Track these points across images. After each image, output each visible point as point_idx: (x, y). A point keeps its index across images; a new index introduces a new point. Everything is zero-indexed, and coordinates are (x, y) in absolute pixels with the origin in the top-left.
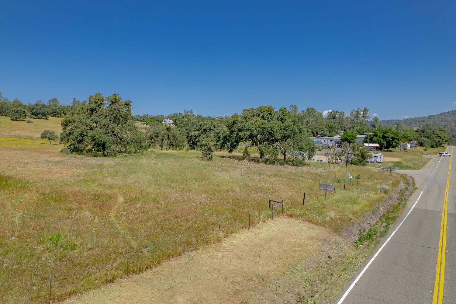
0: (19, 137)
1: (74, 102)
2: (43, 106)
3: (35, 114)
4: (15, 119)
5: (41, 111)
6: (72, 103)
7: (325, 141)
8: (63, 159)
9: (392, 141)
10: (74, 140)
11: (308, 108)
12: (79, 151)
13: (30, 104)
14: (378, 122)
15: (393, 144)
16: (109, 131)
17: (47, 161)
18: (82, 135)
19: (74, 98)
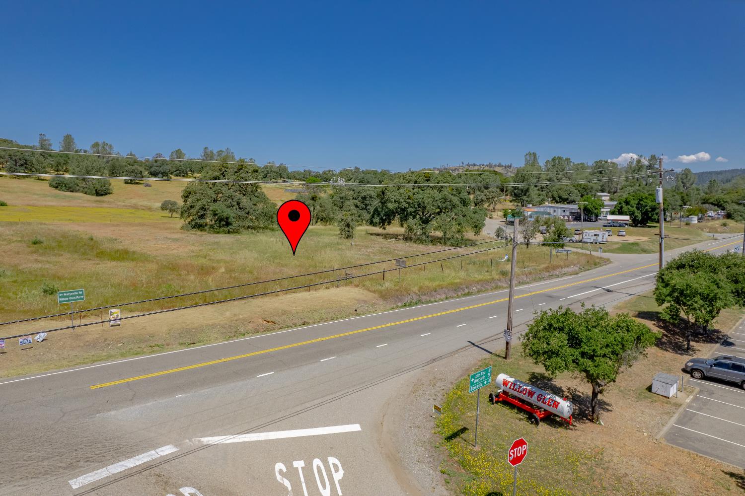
0: (135, 207)
1: (205, 152)
2: (164, 162)
3: (154, 174)
4: (130, 181)
5: (161, 170)
6: (203, 154)
7: (555, 211)
8: (183, 236)
9: (650, 212)
10: (195, 215)
11: (555, 157)
12: (200, 227)
13: (147, 160)
14: (689, 178)
15: (652, 216)
16: (235, 203)
17: (167, 238)
18: (203, 209)
19: (206, 148)
